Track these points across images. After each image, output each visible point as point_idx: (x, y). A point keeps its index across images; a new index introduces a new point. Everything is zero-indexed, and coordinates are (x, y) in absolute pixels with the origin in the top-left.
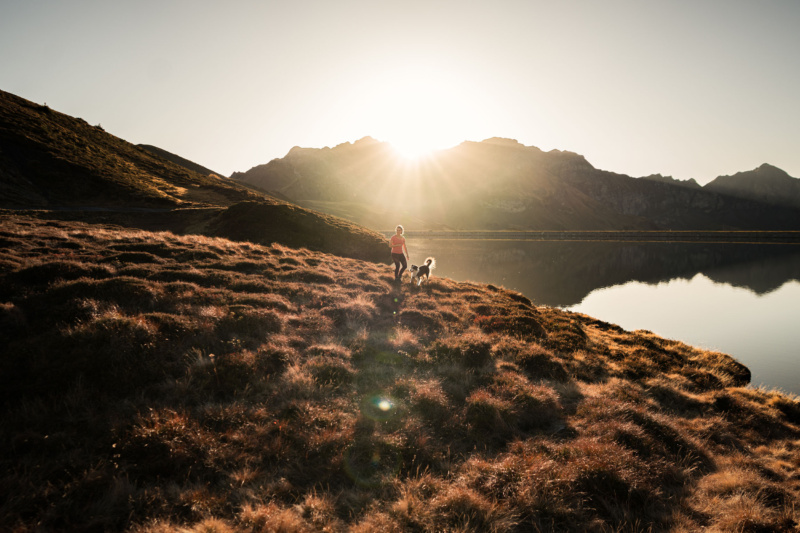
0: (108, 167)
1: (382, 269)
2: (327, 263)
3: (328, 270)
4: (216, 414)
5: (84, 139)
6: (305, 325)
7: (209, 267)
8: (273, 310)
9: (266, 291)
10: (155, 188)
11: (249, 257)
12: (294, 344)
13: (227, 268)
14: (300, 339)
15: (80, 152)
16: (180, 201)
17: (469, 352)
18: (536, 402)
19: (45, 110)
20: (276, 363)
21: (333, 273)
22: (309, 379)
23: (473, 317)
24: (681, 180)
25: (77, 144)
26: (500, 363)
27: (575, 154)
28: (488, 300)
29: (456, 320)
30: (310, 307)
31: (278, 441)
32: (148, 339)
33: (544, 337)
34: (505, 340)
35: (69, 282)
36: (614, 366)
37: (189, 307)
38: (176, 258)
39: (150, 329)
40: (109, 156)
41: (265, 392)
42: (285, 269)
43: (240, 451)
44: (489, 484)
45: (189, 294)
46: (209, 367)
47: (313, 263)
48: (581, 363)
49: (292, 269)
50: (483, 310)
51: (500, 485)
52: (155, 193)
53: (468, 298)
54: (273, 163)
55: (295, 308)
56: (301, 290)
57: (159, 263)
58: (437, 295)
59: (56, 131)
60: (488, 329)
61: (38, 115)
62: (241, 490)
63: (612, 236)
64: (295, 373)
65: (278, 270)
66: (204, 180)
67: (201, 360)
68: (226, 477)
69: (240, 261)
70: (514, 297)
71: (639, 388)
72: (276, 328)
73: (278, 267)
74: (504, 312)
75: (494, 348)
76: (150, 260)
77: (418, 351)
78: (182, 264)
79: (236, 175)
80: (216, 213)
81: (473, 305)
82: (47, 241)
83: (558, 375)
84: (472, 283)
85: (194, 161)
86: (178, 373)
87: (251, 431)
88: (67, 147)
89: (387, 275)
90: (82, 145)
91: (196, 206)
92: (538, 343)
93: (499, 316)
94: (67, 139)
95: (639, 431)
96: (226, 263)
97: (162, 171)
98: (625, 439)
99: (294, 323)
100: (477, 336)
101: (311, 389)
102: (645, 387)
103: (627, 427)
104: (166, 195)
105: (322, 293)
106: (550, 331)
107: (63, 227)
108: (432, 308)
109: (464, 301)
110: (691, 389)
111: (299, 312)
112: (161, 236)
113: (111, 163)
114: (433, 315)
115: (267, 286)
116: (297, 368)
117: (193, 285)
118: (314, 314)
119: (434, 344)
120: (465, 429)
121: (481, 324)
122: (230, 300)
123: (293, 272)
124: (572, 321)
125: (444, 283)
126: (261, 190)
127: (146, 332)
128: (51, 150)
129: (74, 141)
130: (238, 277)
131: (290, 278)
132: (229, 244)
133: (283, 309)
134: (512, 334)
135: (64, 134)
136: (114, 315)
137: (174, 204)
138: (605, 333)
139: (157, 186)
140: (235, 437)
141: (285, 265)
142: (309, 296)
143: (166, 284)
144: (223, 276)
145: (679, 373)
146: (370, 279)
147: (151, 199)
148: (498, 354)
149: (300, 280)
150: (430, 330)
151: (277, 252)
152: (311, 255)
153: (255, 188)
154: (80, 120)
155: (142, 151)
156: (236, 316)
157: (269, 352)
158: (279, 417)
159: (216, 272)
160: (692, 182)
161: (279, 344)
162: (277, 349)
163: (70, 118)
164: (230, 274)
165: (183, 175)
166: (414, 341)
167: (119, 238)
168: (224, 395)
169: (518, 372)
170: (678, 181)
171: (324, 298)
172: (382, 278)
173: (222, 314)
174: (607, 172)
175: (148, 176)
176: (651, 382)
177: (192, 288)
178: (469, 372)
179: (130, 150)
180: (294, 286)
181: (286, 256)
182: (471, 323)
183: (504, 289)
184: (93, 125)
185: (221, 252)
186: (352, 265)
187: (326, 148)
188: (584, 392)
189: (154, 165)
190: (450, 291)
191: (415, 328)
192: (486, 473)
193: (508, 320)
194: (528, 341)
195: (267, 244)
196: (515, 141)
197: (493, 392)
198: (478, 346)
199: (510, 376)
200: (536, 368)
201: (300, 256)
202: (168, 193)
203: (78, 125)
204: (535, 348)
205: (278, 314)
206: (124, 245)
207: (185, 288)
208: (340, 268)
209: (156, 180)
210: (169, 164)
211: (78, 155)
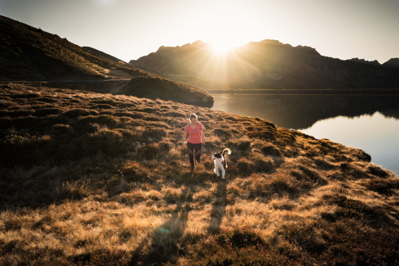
0: (72, 60)
1: (207, 111)
2: (182, 108)
3: (182, 111)
4: (148, 163)
5: (59, 46)
6: (175, 134)
7: (134, 110)
8: (163, 128)
9: (158, 120)
10: (94, 70)
11: (148, 106)
12: (172, 141)
13: (141, 111)
14: (175, 139)
15: (58, 53)
16: (106, 76)
17: (241, 145)
18: (264, 162)
19: (40, 31)
20: (166, 147)
21: (185, 112)
22: (179, 153)
23: (246, 132)
24: (370, 61)
25: (57, 49)
26: (253, 149)
27: (310, 48)
28: (254, 125)
29: (237, 133)
30: (177, 127)
31: (170, 172)
32: (120, 138)
33: (275, 140)
34: (257, 141)
35: (84, 117)
36: (303, 152)
37: (131, 127)
38: (119, 106)
39: (120, 135)
40: (72, 54)
41: (163, 157)
42: (164, 111)
43: (158, 174)
44: (242, 185)
45: (129, 122)
46: (143, 149)
47: (175, 108)
48: (288, 150)
49: (167, 111)
50: (250, 129)
51: (246, 185)
52: (95, 73)
53: (244, 124)
54: (151, 55)
55: (171, 127)
56: (172, 120)
57: (113, 109)
58: (230, 122)
59: (46, 42)
60: (251, 136)
61: (37, 34)
62: (161, 185)
63: (328, 92)
64: (174, 151)
65: (161, 111)
66: (118, 65)
67: (139, 146)
68: (155, 181)
69: (144, 108)
70: (267, 124)
71: (310, 160)
72: (164, 135)
73: (161, 110)
74: (259, 130)
75: (252, 144)
76: (109, 108)
77: (220, 144)
78: (123, 109)
79: (132, 62)
80: (125, 82)
81: (247, 127)
82: (66, 100)
83: (276, 154)
84: (248, 117)
85: (111, 55)
86: (132, 150)
87: (161, 169)
88: (52, 50)
89: (209, 113)
90: (59, 49)
91: (115, 79)
92: (271, 142)
93: (257, 131)
94: (51, 46)
95: (301, 172)
96: (140, 109)
97: (97, 61)
98: (294, 174)
99: (171, 133)
100: (246, 139)
101: (180, 156)
102: (313, 159)
103: (296, 170)
104: (100, 73)
105: (181, 121)
106: (278, 137)
107: (64, 92)
108: (228, 128)
109: (243, 125)
110: (333, 161)
111: (173, 129)
112: (108, 96)
113: (73, 58)
114: (228, 130)
115: (159, 118)
116: (174, 149)
117: (129, 118)
118: (179, 130)
119: (227, 142)
120: (236, 170)
121: (248, 134)
122: (146, 124)
123: (168, 112)
124: (290, 134)
125: (235, 117)
126: (145, 69)
127: (119, 135)
128: (45, 52)
129: (55, 47)
130: (146, 114)
131: (166, 115)
132: (138, 99)
133: (166, 128)
134: (260, 139)
135: (50, 43)
136: (106, 130)
137: (103, 78)
138: (306, 140)
139: (94, 69)
140: (156, 170)
141: (164, 109)
142: (176, 122)
143: (120, 118)
144: (140, 114)
145: (331, 155)
146: (201, 115)
147: (93, 75)
148: (254, 146)
149: (171, 116)
150: (226, 136)
151: (159, 103)
152: (174, 104)
153: (142, 68)
154: (56, 36)
155: (86, 51)
156: (149, 130)
157: (163, 143)
158: (170, 165)
159: (137, 113)
160: (376, 62)
161: (167, 141)
162: (166, 143)
163: (51, 35)
164: (143, 113)
165: (107, 63)
166: (219, 141)
167: (92, 97)
168: (149, 158)
169: (260, 153)
170: (368, 61)
171: (182, 123)
172: (206, 115)
173: (144, 129)
174: (328, 57)
175: (90, 63)
176: (316, 158)
177: (130, 119)
178: (240, 152)
179: (81, 50)
180: (169, 118)
181: (163, 105)
182: (244, 134)
183: (263, 120)
184: (62, 38)
185: (136, 103)
186: (193, 109)
187: (178, 47)
188: (285, 161)
189: (93, 58)
190: (237, 120)
191: (220, 135)
192: (241, 182)
193: (260, 133)
194: (267, 141)
195: (154, 99)
196: (278, 41)
197: (248, 158)
198: (245, 142)
199: (257, 153)
200: (267, 151)
201: (169, 104)
202: (101, 72)
203: (56, 38)
204: (270, 144)
205: (165, 130)
206: (95, 101)
207: (127, 120)
208: (187, 110)
209: (94, 65)
210: (100, 57)
211: (57, 54)
